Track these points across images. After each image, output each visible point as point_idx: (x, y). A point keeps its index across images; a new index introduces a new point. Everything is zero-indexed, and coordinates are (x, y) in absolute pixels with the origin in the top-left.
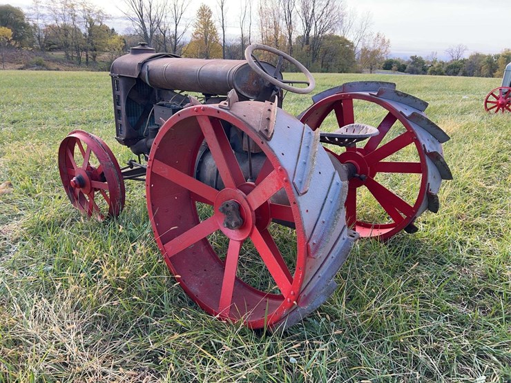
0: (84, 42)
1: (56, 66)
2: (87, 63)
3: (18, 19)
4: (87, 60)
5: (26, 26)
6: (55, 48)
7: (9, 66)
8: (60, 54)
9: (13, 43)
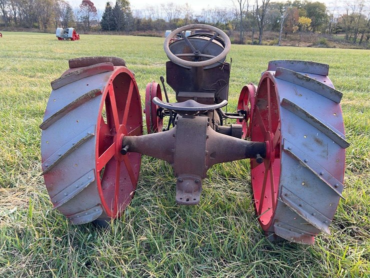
0: (364, 26)
1: (335, 44)
2: (360, 43)
3: (321, 11)
4: (361, 40)
5: (325, 16)
6: (340, 31)
7: (302, 44)
8: (342, 36)
9: (309, 29)
